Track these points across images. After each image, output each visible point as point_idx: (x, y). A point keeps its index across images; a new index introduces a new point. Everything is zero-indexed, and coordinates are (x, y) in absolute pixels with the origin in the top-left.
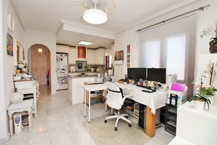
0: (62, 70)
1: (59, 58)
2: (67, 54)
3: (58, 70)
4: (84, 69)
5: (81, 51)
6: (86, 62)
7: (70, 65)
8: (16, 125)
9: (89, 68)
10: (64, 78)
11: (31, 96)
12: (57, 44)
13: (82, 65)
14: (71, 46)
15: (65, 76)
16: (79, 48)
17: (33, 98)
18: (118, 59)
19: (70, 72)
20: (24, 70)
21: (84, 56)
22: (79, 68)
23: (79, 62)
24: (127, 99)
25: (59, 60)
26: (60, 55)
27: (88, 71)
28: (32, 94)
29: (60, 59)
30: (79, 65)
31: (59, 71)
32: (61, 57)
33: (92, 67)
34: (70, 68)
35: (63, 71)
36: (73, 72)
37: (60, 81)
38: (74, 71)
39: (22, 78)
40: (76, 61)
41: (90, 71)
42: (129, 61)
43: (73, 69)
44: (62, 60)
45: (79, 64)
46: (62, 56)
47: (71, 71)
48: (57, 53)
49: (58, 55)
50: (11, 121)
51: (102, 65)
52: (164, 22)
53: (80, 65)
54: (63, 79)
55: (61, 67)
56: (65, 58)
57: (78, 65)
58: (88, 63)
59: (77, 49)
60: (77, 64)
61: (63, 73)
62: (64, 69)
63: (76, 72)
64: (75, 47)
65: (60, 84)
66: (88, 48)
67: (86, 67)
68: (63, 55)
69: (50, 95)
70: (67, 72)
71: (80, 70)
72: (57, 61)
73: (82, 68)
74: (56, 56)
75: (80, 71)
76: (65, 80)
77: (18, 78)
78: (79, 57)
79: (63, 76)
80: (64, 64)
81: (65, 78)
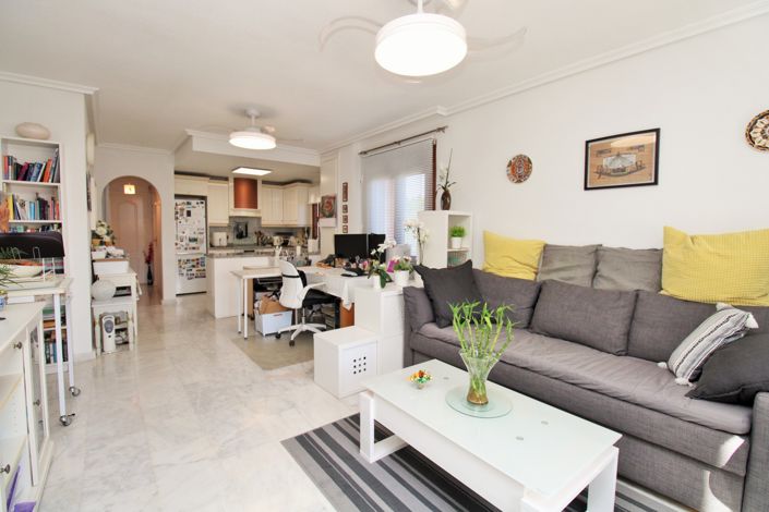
0: (190, 240)
1: (182, 210)
2: (203, 198)
3: (179, 242)
4: (253, 239)
5: (244, 189)
6: (259, 219)
7: (212, 230)
8: (106, 334)
9: (268, 235)
10: (195, 263)
11: (125, 292)
12: (176, 173)
13: (246, 227)
14: (213, 178)
15: (199, 257)
16: (238, 180)
17: (130, 295)
18: (327, 213)
19: (212, 246)
20: (107, 239)
21: (253, 204)
22: (240, 236)
23: (237, 220)
24: (311, 291)
25: (182, 215)
26: (185, 201)
27: (264, 244)
28: (129, 288)
29: (185, 213)
30: (240, 230)
31: (184, 243)
32: (186, 208)
33: (278, 234)
34: (211, 236)
35: (193, 244)
36: (220, 247)
37: (185, 272)
38: (224, 243)
39: (108, 255)
40: (230, 217)
41: (272, 244)
42: (346, 219)
43: (220, 238)
44: (189, 214)
45: (238, 224)
46: (188, 203)
47: (217, 243)
48: (177, 196)
49: (180, 201)
50: (98, 328)
51: (303, 228)
52: (399, 142)
53: (242, 228)
54: (194, 266)
55: (189, 234)
56: (198, 210)
57: (237, 228)
58: (265, 222)
59: (231, 184)
60: (233, 225)
61: (194, 248)
62: (195, 240)
63: (230, 246)
64: (226, 179)
65: (185, 278)
66: (264, 182)
67: (259, 234)
68: (194, 202)
69: (160, 303)
70: (203, 248)
71: (242, 241)
72: (177, 218)
73: (246, 236)
74: (174, 205)
75: (242, 245)
76: (198, 269)
77: (100, 254)
78: (237, 205)
79: (195, 257)
80: (194, 225)
81: (199, 262)
